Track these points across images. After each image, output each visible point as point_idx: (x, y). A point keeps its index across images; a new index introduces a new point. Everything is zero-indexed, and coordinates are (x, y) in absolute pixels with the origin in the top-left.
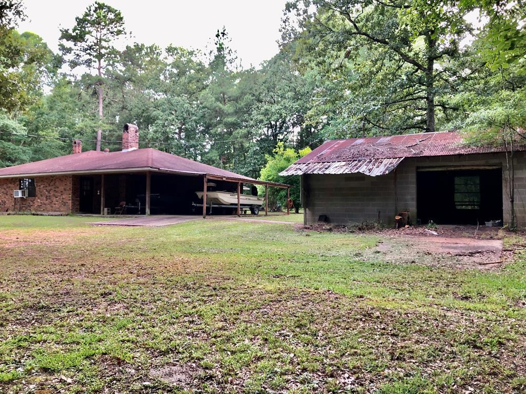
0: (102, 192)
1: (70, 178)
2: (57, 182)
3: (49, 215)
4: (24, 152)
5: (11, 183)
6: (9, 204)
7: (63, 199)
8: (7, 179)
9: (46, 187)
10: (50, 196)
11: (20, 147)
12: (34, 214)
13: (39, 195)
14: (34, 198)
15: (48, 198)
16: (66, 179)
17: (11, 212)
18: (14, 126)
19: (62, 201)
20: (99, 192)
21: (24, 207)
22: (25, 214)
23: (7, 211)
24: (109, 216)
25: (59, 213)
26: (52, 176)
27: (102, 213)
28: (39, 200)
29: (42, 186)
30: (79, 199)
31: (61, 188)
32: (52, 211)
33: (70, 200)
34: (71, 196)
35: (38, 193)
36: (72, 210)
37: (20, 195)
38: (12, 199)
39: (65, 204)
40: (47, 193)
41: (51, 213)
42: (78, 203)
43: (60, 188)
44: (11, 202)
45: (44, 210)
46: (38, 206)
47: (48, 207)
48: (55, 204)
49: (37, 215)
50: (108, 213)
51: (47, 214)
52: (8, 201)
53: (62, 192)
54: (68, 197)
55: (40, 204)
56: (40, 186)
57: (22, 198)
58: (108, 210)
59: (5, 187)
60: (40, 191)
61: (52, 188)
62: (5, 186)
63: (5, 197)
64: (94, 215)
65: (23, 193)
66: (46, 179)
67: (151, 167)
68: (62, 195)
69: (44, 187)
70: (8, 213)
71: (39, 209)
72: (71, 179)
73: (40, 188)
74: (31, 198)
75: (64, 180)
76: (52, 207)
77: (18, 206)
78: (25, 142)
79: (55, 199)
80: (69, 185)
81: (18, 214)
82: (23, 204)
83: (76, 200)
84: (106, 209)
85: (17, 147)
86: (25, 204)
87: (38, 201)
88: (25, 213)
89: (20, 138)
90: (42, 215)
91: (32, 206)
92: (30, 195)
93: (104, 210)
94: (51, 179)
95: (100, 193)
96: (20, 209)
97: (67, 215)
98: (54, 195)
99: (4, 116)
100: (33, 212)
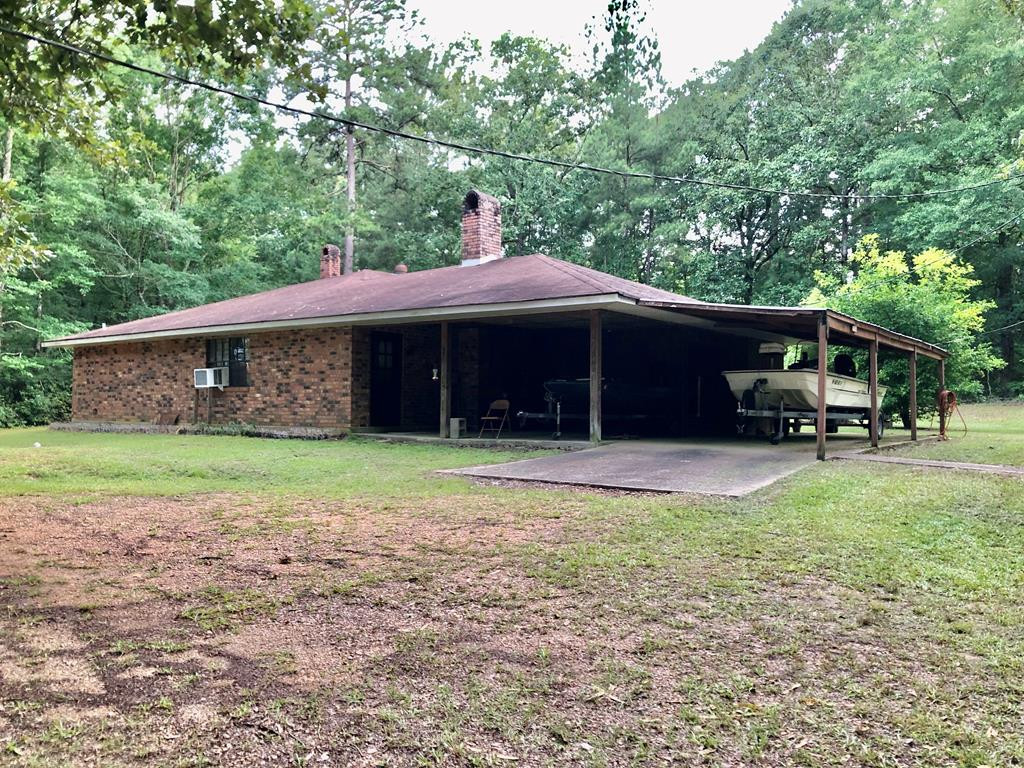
0: (444, 373)
1: (346, 334)
2: (309, 347)
3: (291, 437)
4: (192, 285)
5: (185, 351)
6: (182, 404)
7: (326, 391)
8: (175, 340)
9: (278, 360)
10: (288, 384)
11: (184, 272)
12: (249, 434)
13: (258, 383)
14: (245, 389)
15: (283, 388)
16: (332, 338)
17: (188, 426)
18: (175, 224)
19: (324, 399)
20: (435, 371)
21: (222, 412)
22: (225, 433)
23: (176, 422)
24: (466, 441)
25: (318, 432)
26: (295, 331)
27: (443, 432)
28: (258, 395)
29: (267, 357)
30: (368, 391)
31: (321, 363)
32: (296, 424)
33: (345, 395)
34: (349, 383)
35: (254, 376)
36: (352, 422)
37: (210, 382)
38: (187, 393)
39: (330, 405)
40: (279, 375)
41: (297, 431)
42: (366, 403)
43: (317, 361)
44: (186, 399)
45: (272, 421)
46: (258, 409)
47: (285, 413)
48: (303, 406)
49: (259, 435)
50: (461, 434)
51: (284, 433)
52: (179, 396)
53: (322, 372)
54: (340, 385)
55: (263, 406)
56: (260, 357)
57: (214, 390)
58: (461, 422)
59: (172, 362)
60: (260, 371)
61: (296, 362)
62: (170, 359)
63: (171, 387)
64: (420, 438)
65: (218, 376)
66: (278, 338)
67: (621, 295)
68: (323, 380)
69: (270, 360)
70: (181, 427)
71: (259, 419)
72: (348, 337)
73: (260, 364)
74: (237, 389)
75: (329, 341)
76: (295, 414)
77: (205, 411)
78: (192, 262)
79: (301, 393)
80: (344, 354)
81: (207, 433)
82: (217, 406)
83: (363, 395)
84: (455, 422)
85: (178, 274)
86: (222, 406)
87: (256, 398)
88: (226, 429)
89: (183, 255)
90: (270, 436)
91: (238, 409)
92: (232, 383)
93: (448, 424)
94: (292, 337)
95: (439, 375)
96: (211, 419)
97: (341, 437)
98: (300, 382)
99: (153, 202)
100: (248, 428)
